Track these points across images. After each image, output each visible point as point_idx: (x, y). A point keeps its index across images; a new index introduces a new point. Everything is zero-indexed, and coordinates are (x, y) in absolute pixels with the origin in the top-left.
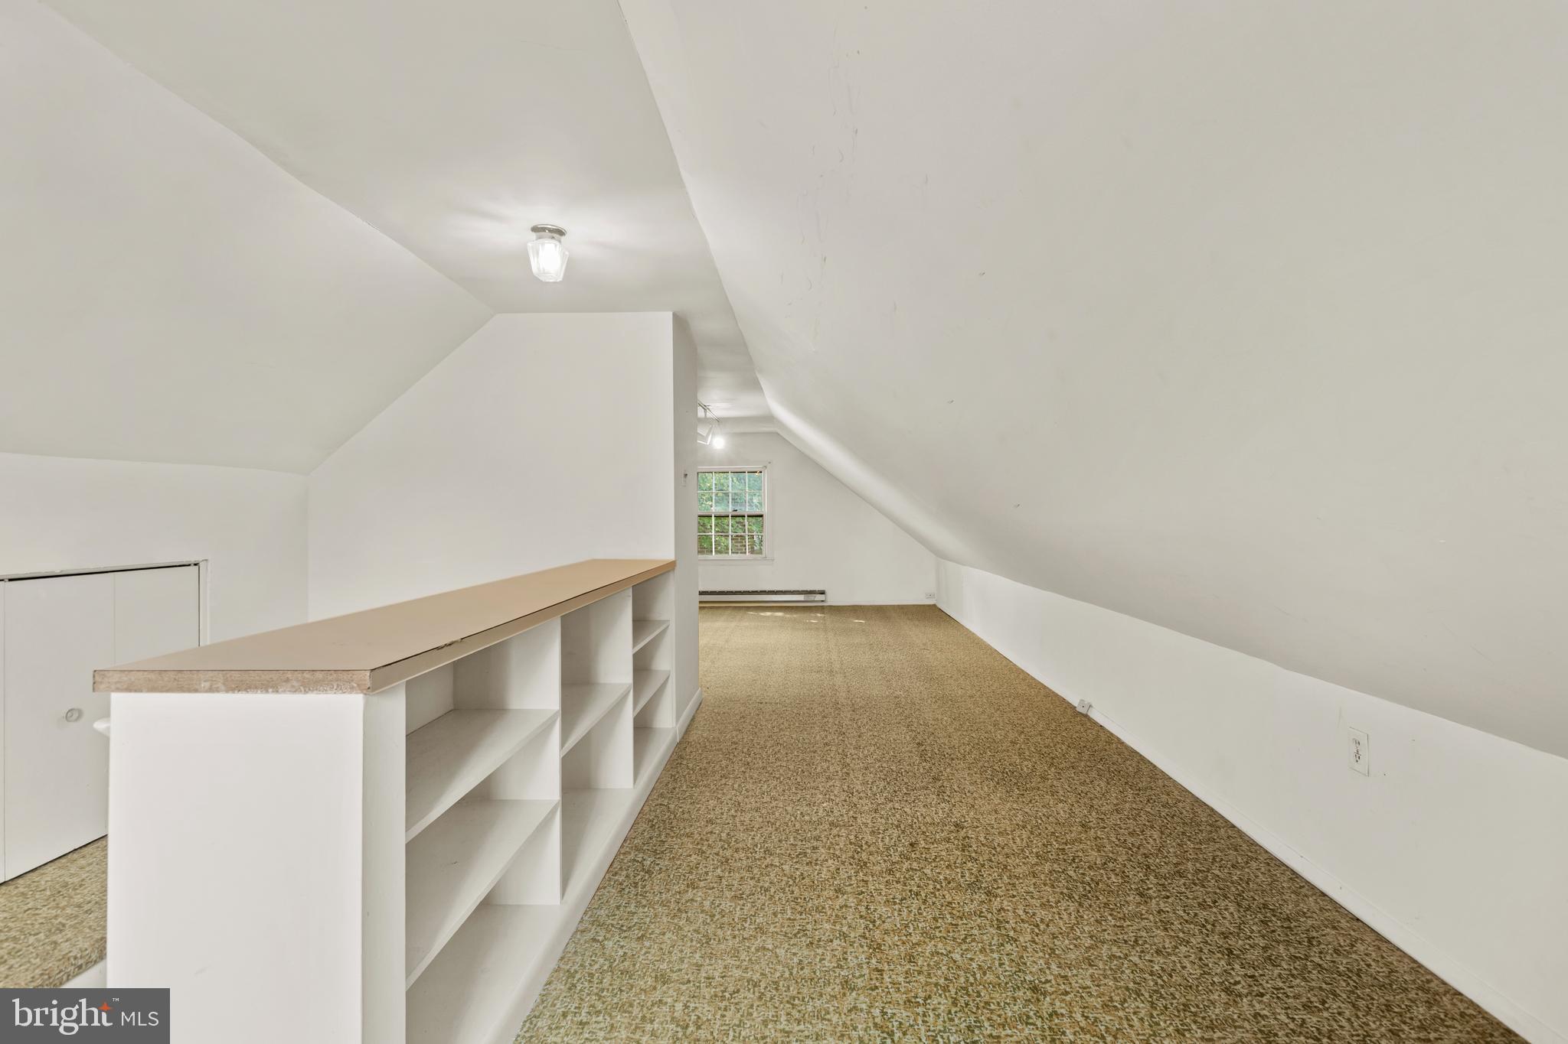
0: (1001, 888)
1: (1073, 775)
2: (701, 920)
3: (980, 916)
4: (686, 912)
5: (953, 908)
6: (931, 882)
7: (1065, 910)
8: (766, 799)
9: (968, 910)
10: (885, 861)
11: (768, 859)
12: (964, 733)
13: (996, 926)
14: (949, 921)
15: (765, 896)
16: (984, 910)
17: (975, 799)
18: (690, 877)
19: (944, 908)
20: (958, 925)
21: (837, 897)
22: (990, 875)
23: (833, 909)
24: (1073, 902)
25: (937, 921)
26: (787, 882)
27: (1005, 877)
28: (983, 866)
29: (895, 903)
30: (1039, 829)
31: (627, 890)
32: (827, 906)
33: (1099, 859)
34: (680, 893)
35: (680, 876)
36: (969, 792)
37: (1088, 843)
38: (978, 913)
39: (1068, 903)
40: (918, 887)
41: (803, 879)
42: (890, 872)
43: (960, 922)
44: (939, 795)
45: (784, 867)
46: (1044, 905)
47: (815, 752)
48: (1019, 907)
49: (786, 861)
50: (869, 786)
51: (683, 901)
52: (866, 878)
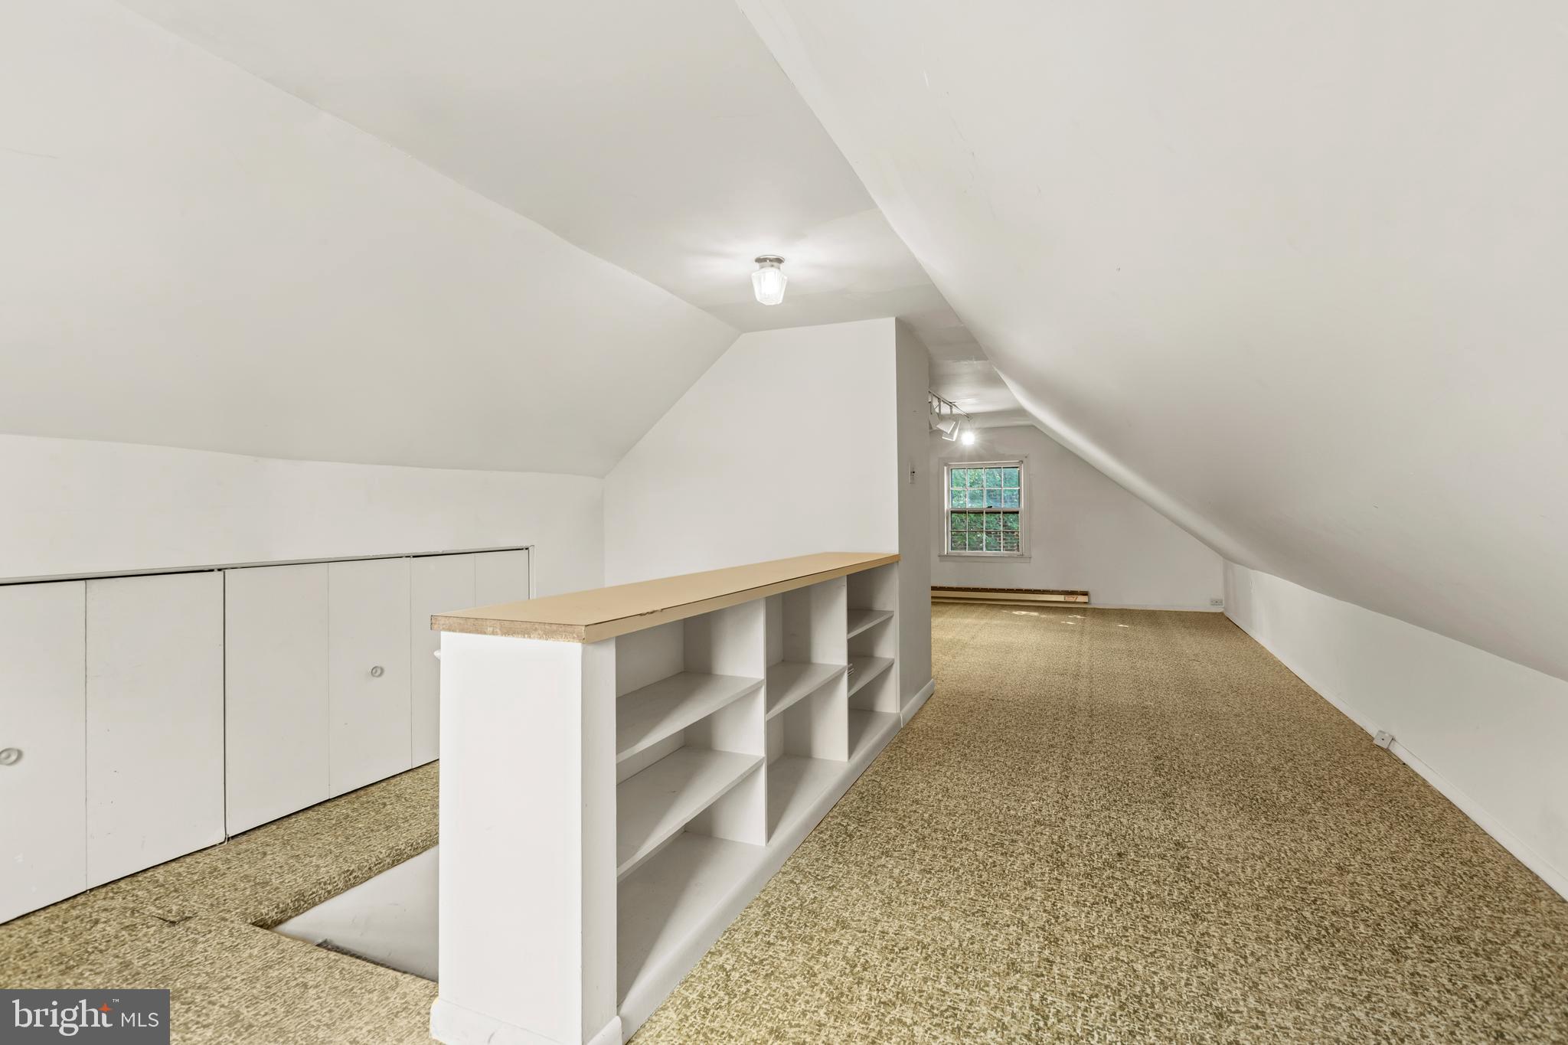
0: (1212, 913)
1: (1345, 813)
2: (888, 884)
3: (1177, 935)
4: (876, 875)
5: (1149, 922)
6: (1132, 893)
7: (1285, 949)
8: (976, 789)
9: (1165, 927)
10: (1085, 865)
11: (964, 843)
12: (1216, 753)
13: (1193, 948)
14: (1141, 933)
15: (953, 874)
16: (1185, 930)
17: (1208, 821)
18: (887, 846)
19: (1138, 920)
20: (1150, 938)
21: (1025, 889)
22: (1203, 898)
23: (1018, 899)
24: (1298, 943)
25: (1127, 930)
26: (978, 867)
27: (1221, 904)
28: (1198, 888)
29: (1085, 905)
30: (1280, 862)
31: (828, 847)
32: (1012, 895)
33: (1349, 906)
34: (874, 858)
35: (877, 844)
36: (1203, 813)
37: (1341, 887)
38: (1177, 932)
39: (1291, 943)
40: (1115, 895)
41: (995, 866)
42: (1088, 876)
43: (1153, 937)
44: (1165, 811)
45: (978, 852)
46: (1261, 939)
47: (1037, 752)
48: (1228, 935)
49: (981, 848)
50: (1087, 792)
51: (875, 865)
52: (1060, 877)
